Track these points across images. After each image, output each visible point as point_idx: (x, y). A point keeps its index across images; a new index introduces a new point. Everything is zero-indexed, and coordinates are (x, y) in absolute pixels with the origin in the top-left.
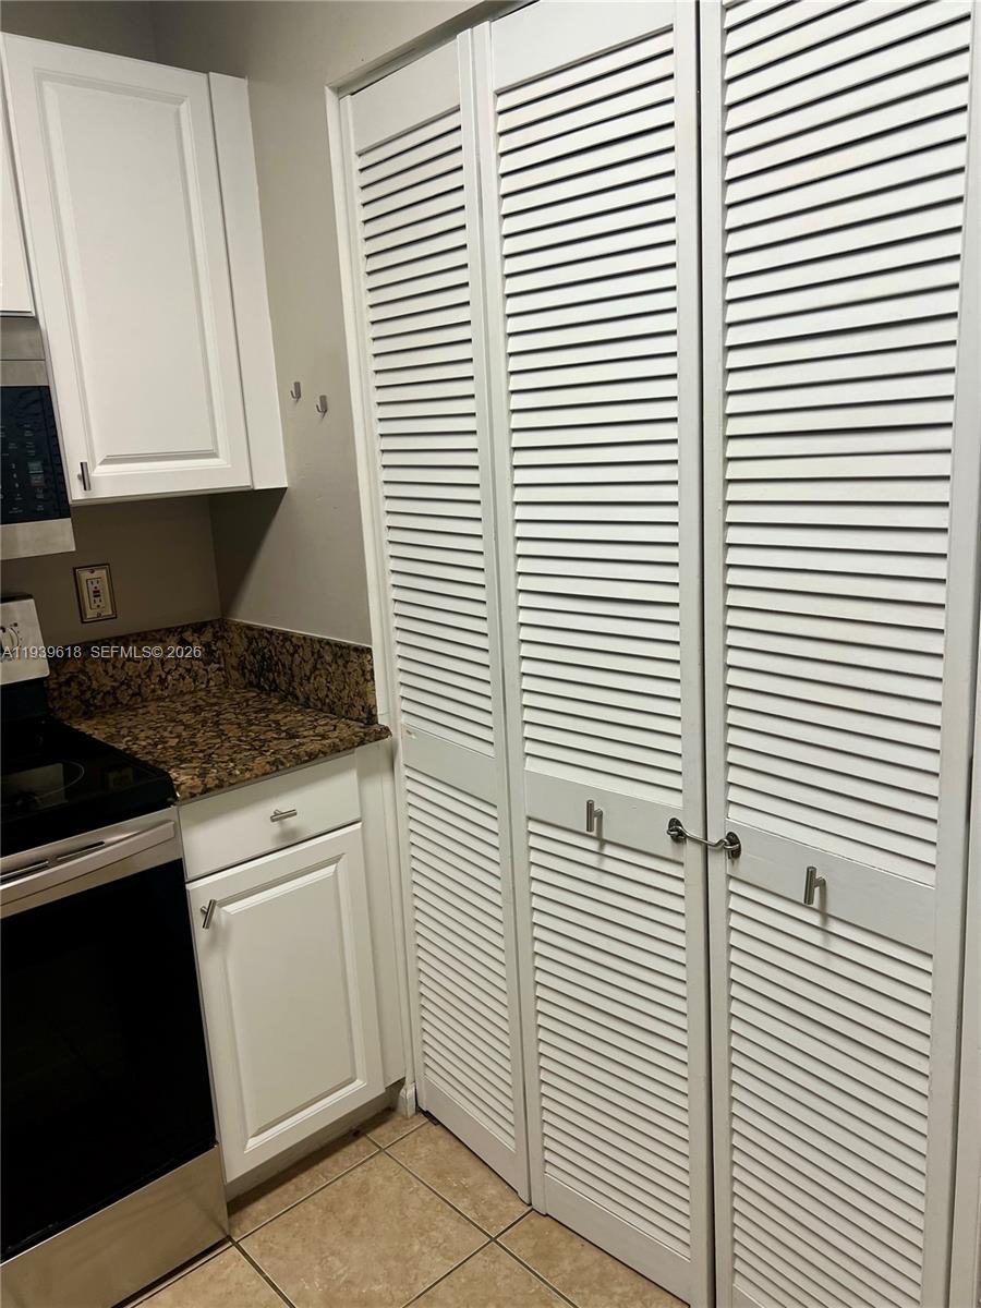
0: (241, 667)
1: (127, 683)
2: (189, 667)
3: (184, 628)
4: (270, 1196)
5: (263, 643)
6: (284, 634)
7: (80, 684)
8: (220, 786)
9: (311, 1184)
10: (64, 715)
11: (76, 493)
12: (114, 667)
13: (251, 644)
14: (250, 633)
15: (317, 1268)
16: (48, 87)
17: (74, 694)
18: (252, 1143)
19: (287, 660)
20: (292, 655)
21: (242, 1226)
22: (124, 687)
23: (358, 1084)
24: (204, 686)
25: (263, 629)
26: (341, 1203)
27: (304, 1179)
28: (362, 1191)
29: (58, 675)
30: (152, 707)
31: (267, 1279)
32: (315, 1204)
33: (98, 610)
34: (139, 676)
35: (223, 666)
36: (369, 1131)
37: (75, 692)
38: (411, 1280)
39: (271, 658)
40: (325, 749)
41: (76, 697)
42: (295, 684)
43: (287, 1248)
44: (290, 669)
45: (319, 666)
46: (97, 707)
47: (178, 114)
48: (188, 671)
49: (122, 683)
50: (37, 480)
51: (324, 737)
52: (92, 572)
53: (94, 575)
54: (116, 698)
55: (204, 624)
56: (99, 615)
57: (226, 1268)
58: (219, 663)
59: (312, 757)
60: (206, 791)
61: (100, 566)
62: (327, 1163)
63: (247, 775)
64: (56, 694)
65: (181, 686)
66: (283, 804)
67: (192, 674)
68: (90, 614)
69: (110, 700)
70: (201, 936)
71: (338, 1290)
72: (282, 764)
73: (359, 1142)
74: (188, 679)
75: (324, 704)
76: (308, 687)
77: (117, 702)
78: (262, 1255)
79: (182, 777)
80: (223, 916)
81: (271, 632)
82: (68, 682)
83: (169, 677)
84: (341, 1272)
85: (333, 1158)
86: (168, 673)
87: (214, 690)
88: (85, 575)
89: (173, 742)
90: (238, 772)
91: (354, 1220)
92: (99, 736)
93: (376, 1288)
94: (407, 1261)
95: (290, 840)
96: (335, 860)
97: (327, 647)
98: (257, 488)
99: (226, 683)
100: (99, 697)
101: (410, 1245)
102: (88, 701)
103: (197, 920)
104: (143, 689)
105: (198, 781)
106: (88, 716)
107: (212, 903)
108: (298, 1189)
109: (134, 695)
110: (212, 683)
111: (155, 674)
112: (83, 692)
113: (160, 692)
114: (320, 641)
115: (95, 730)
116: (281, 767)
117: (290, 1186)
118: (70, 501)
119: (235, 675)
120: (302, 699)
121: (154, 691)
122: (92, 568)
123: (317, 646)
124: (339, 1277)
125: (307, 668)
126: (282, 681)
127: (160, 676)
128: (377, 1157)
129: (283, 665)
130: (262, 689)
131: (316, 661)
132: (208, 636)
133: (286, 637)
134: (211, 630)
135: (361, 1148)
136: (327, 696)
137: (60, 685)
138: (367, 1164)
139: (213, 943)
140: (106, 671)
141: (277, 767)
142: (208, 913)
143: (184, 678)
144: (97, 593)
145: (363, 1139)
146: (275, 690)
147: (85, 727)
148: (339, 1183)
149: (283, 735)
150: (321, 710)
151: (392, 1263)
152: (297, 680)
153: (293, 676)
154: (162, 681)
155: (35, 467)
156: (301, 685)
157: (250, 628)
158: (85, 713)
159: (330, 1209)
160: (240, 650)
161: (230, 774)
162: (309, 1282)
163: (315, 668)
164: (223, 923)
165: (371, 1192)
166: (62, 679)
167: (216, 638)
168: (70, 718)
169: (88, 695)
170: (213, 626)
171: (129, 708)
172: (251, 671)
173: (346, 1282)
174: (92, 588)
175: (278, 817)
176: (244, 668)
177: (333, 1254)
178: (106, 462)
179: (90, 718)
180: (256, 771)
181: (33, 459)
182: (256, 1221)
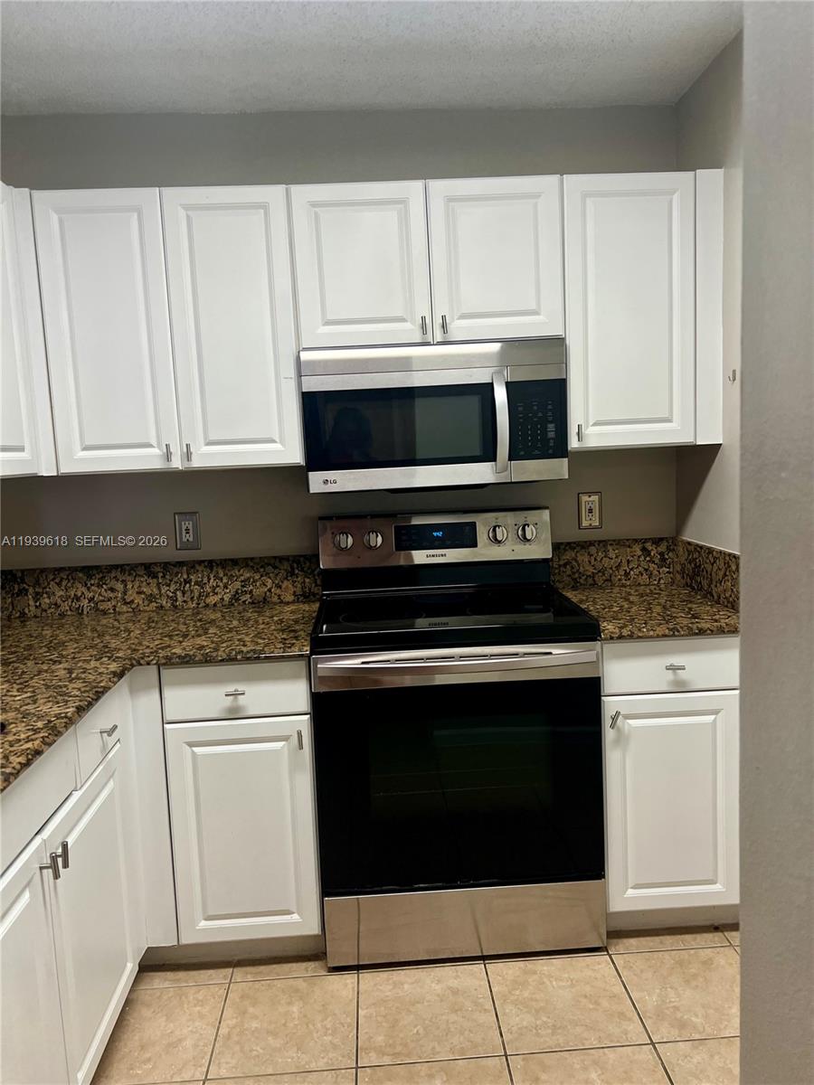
0: (682, 572)
1: (602, 571)
2: (646, 567)
3: (646, 540)
4: (641, 939)
5: (696, 555)
6: (709, 548)
7: (573, 568)
8: (631, 637)
9: (672, 944)
10: (560, 586)
11: (574, 443)
12: (595, 560)
13: (689, 555)
14: (689, 547)
15: (658, 991)
16: (589, 201)
17: (568, 573)
18: (630, 892)
19: (709, 567)
20: (712, 565)
21: (617, 947)
22: (600, 574)
23: (717, 887)
24: (656, 582)
25: (697, 545)
26: (690, 963)
27: (668, 939)
28: (707, 963)
29: (559, 559)
30: (616, 590)
31: (622, 982)
32: (670, 956)
33: (590, 522)
34: (611, 568)
35: (671, 570)
36: (727, 931)
37: (569, 572)
38: (722, 1027)
39: (700, 566)
40: (715, 629)
41: (570, 576)
42: (713, 586)
43: (642, 971)
44: (711, 575)
45: (728, 573)
46: (581, 585)
47: (671, 202)
48: (646, 570)
49: (599, 571)
50: (551, 435)
51: (716, 621)
52: (590, 496)
53: (591, 499)
54: (594, 580)
55: (661, 539)
56: (590, 525)
57: (599, 964)
58: (669, 568)
59: (701, 632)
60: (621, 637)
61: (595, 493)
62: (688, 937)
63: (651, 633)
64: (557, 571)
65: (640, 580)
66: (677, 660)
67: (649, 573)
68: (585, 524)
69: (590, 581)
70: (609, 735)
71: (667, 1008)
72: (678, 631)
73: (716, 934)
74: (645, 576)
75: (728, 602)
76: (720, 589)
77: (595, 584)
78: (624, 967)
79: (608, 627)
80: (626, 727)
81: (701, 547)
82: (565, 565)
83: (632, 573)
84: (673, 1000)
85: (694, 936)
86: (632, 569)
87: (662, 586)
88: (585, 498)
89: (615, 609)
90: (645, 630)
91: (695, 976)
92: (575, 600)
93: (693, 1019)
94: (723, 1015)
95: (681, 688)
96: (716, 712)
97: (733, 559)
98: (698, 443)
99: (673, 583)
100: (584, 578)
101: (730, 1008)
102: (576, 579)
103: (607, 722)
104: (613, 578)
105: (617, 630)
106: (574, 588)
107: (618, 713)
108: (661, 943)
109: (607, 580)
110: (662, 581)
111: (622, 568)
112: (574, 573)
113: (624, 581)
114: (730, 555)
115: (573, 596)
116: (676, 633)
117: (657, 939)
118: (569, 449)
119: (678, 577)
120: (716, 597)
121: (620, 580)
122: (590, 494)
123: (727, 558)
124: (670, 1002)
125: (721, 573)
126: (705, 583)
127: (626, 571)
128: (727, 949)
129: (707, 572)
130: (693, 588)
131: (726, 569)
132: (662, 548)
133: (710, 551)
134: (666, 544)
135: (716, 939)
136: (731, 596)
137: (560, 566)
138: (718, 949)
139: (618, 741)
140: (590, 562)
141: (674, 633)
142: (614, 719)
143: (642, 575)
144: (591, 511)
145: (720, 934)
146: (700, 590)
147: (569, 594)
148: (692, 952)
149: (690, 616)
150: (727, 606)
151: (711, 1011)
152: (714, 583)
153: (711, 580)
154: (627, 574)
155: (551, 427)
156: (716, 586)
157: (689, 543)
158: (573, 587)
159: (681, 963)
160: (683, 560)
161: (640, 630)
162: (649, 995)
163: (725, 575)
164: (626, 731)
165: (713, 966)
166: (562, 563)
167: (669, 549)
168: (564, 588)
169: (577, 575)
170: (667, 541)
171: (601, 587)
172: (688, 575)
173: (674, 1007)
174: (588, 507)
175: (672, 668)
176: (684, 572)
177: (671, 988)
178: (595, 424)
179: (576, 590)
180: (657, 632)
181: (551, 422)
182: (627, 949)
